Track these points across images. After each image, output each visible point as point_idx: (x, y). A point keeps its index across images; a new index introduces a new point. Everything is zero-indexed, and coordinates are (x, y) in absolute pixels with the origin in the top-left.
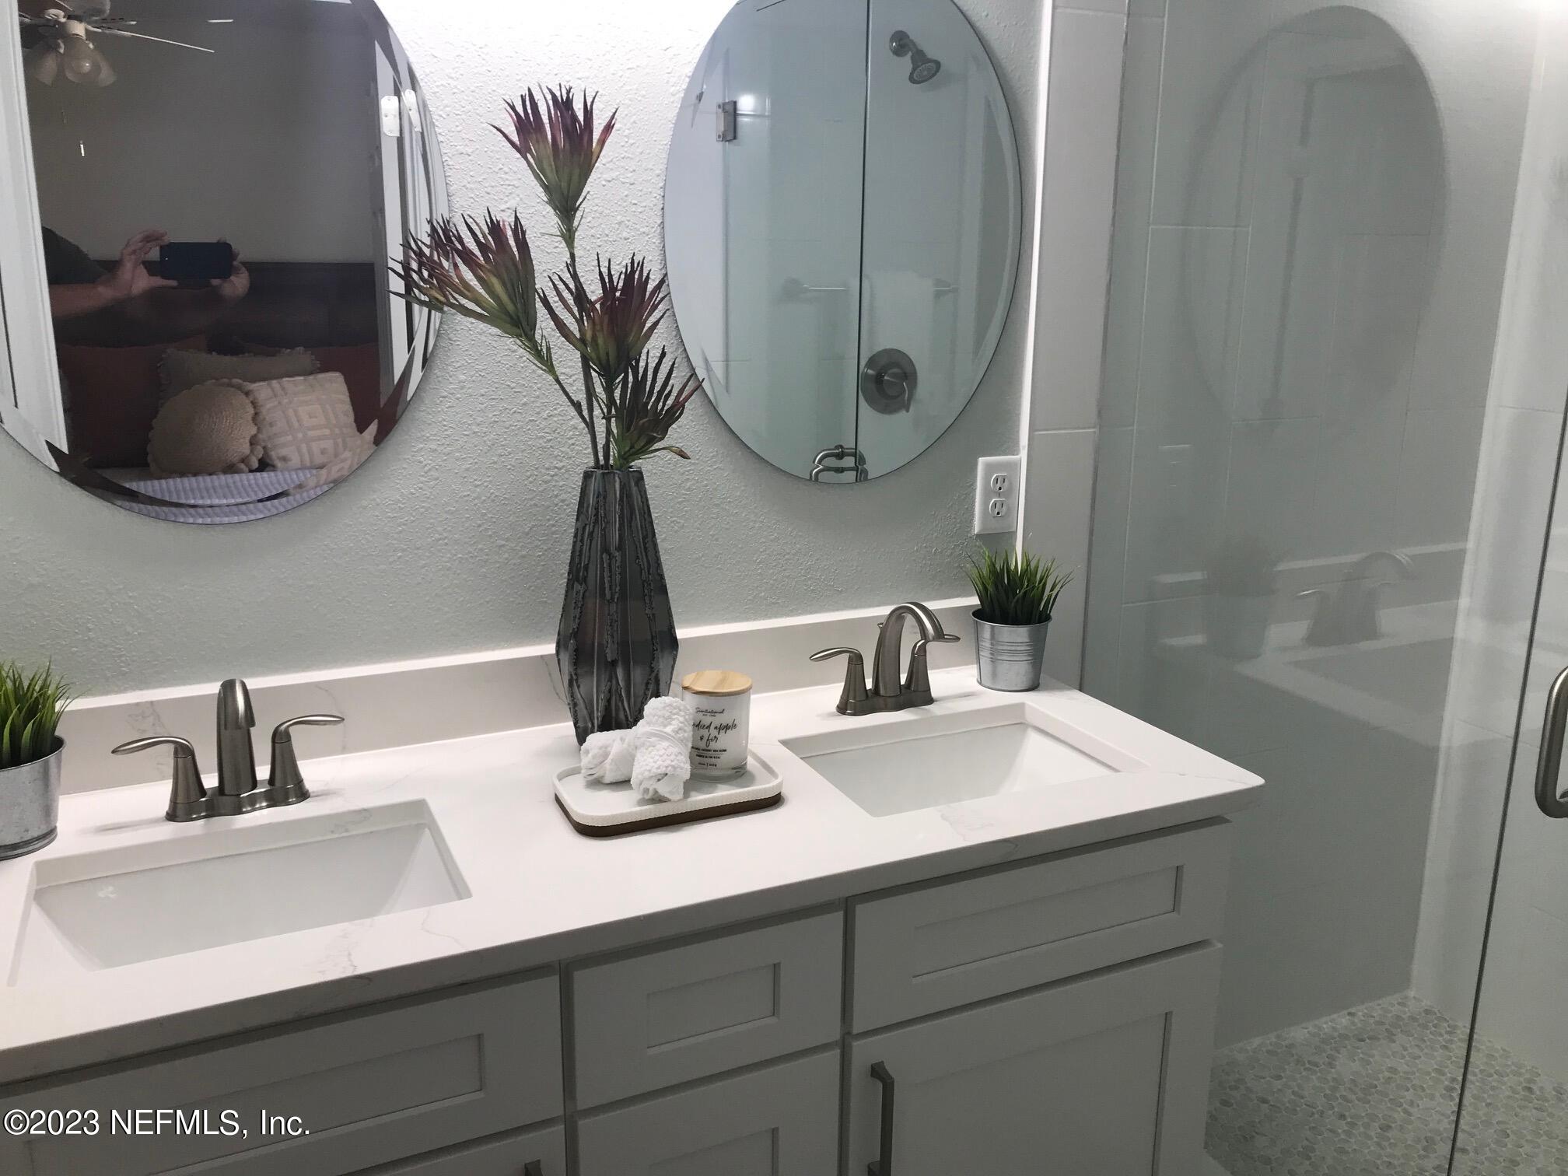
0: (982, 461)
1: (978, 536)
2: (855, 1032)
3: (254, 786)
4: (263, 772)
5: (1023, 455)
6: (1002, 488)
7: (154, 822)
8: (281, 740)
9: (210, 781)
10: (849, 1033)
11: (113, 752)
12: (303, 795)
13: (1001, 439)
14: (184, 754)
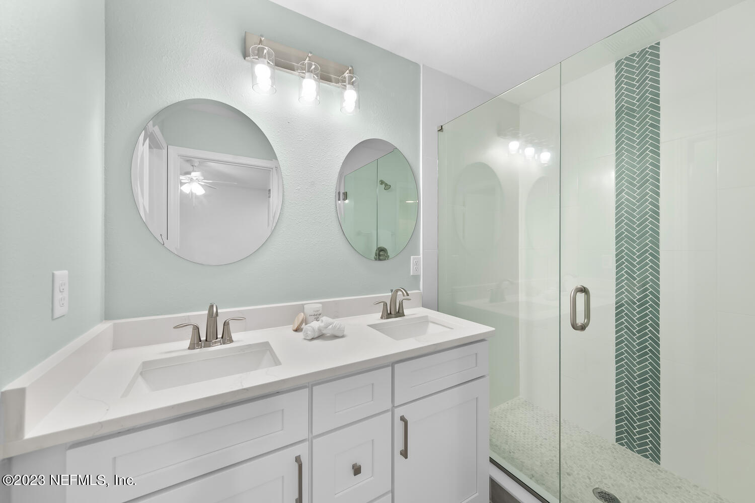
0: (412, 257)
1: (412, 276)
2: (395, 405)
3: (217, 339)
4: (220, 336)
5: (421, 256)
6: (417, 263)
7: (184, 350)
8: (226, 324)
9: (203, 338)
10: (394, 406)
11: (174, 328)
12: (231, 341)
13: (417, 253)
14: (196, 329)
